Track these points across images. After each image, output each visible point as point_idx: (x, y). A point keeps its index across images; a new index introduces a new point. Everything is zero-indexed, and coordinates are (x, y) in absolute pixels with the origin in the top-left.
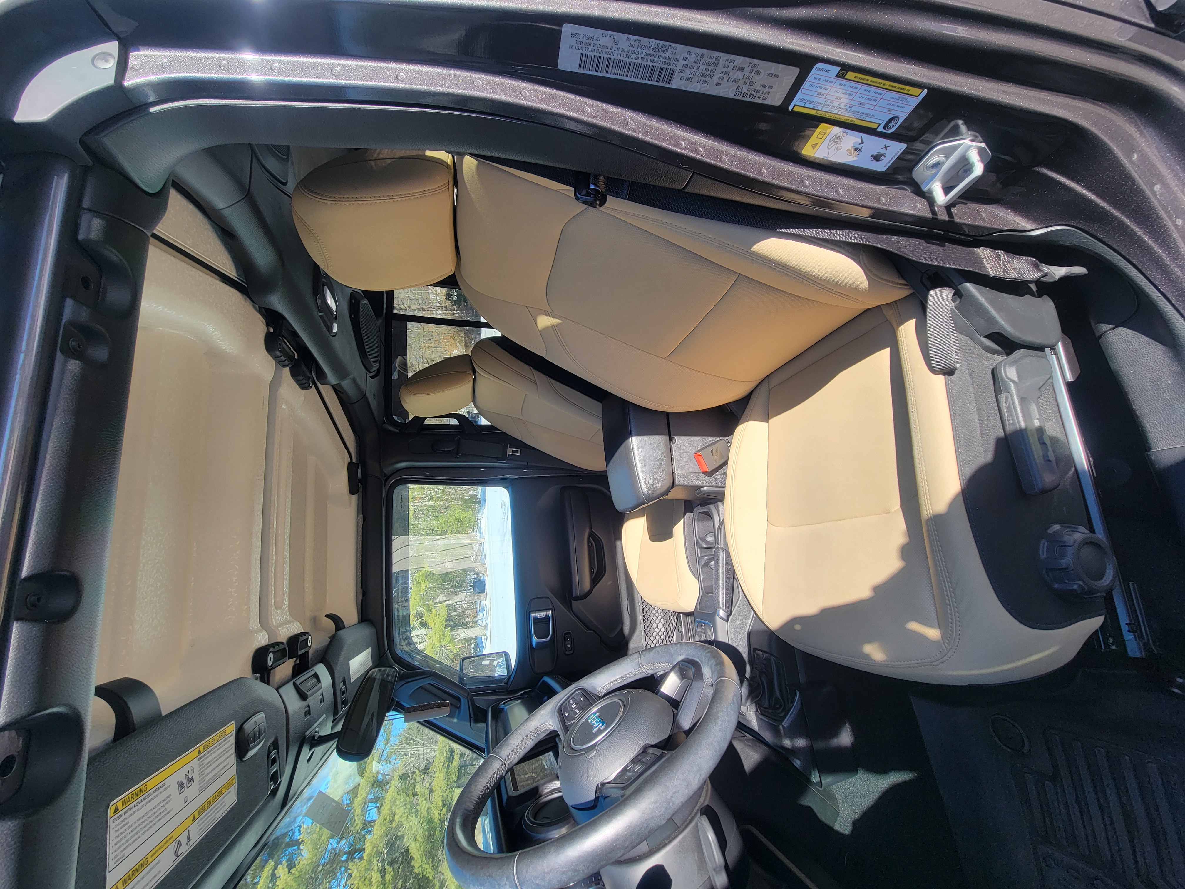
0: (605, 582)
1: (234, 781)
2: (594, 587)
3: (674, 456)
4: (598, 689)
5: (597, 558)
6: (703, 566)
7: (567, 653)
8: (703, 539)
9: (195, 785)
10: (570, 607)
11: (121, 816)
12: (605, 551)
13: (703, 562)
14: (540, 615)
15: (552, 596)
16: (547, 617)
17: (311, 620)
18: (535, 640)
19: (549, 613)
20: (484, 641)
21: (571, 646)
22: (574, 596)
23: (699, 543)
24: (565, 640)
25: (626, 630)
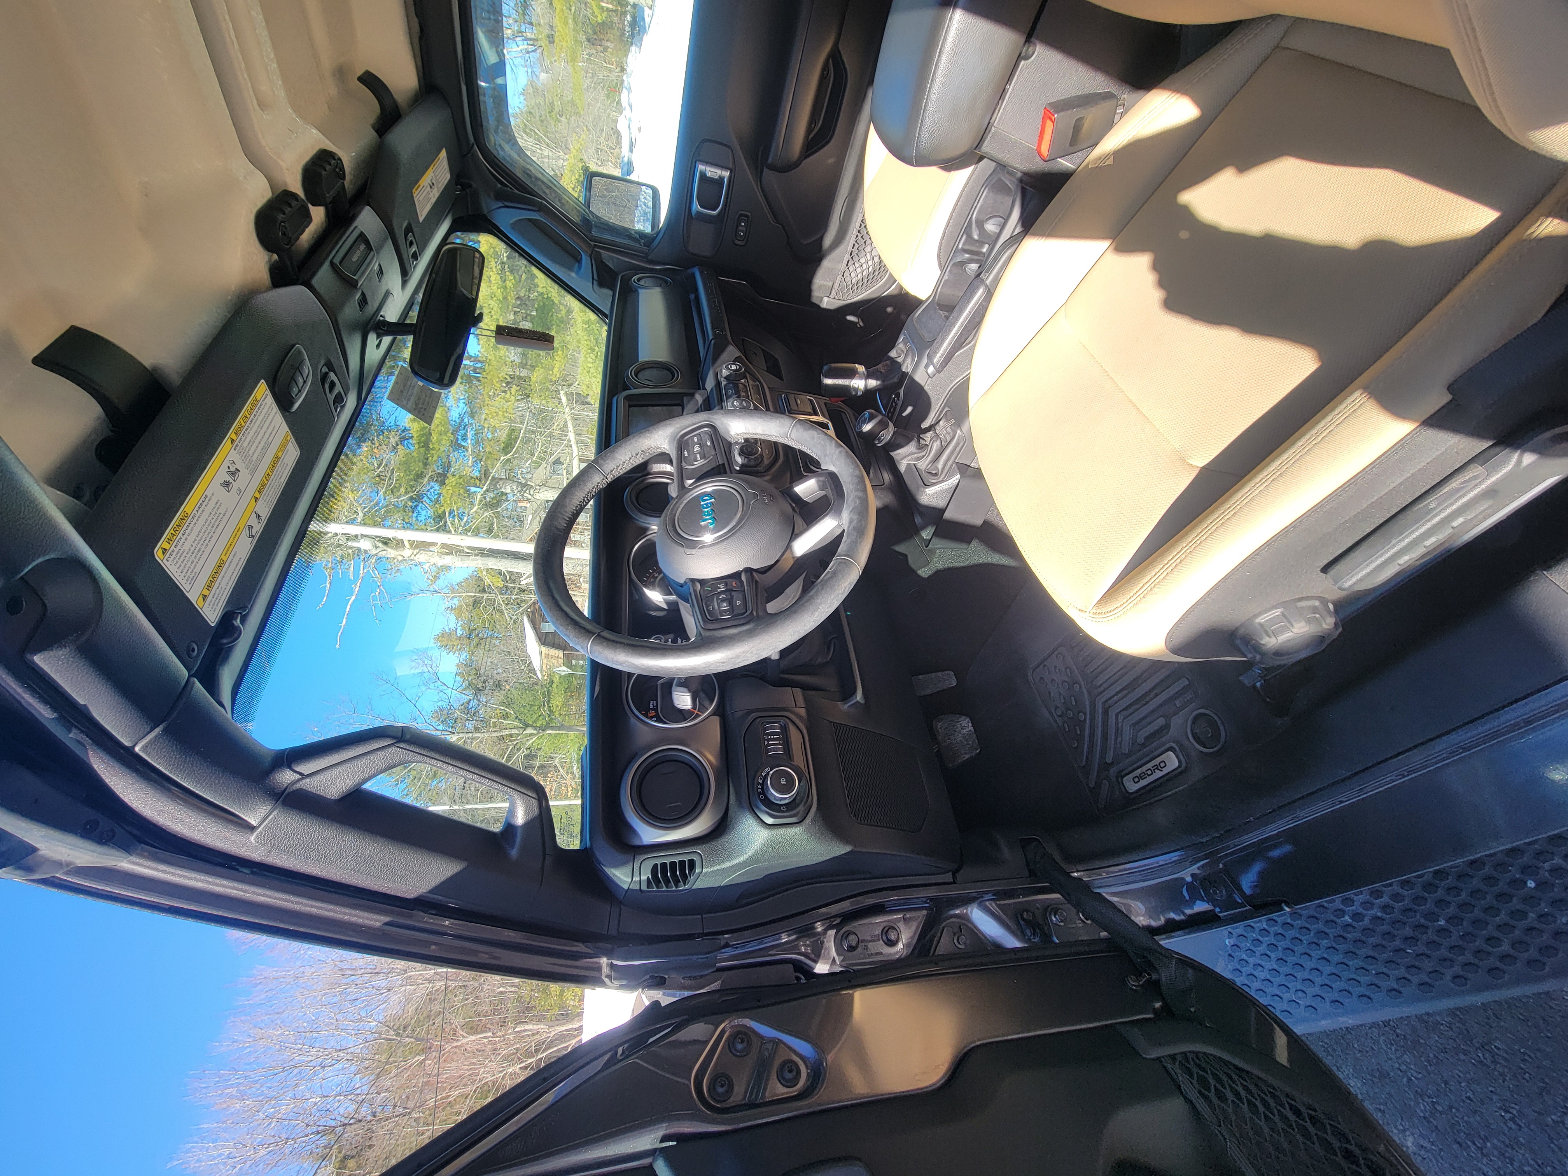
0: (825, 156)
1: (289, 438)
2: (806, 157)
3: (1010, 88)
4: (733, 433)
5: (828, 104)
6: (955, 264)
7: (737, 242)
8: (980, 224)
9: (244, 475)
10: (759, 175)
11: (173, 551)
12: (845, 97)
13: (959, 259)
14: (713, 172)
15: (738, 148)
16: (721, 179)
17: (334, 75)
18: (696, 207)
19: (726, 174)
20: (647, 20)
21: (745, 234)
22: (770, 160)
23: (971, 227)
24: (738, 225)
25: (828, 241)
